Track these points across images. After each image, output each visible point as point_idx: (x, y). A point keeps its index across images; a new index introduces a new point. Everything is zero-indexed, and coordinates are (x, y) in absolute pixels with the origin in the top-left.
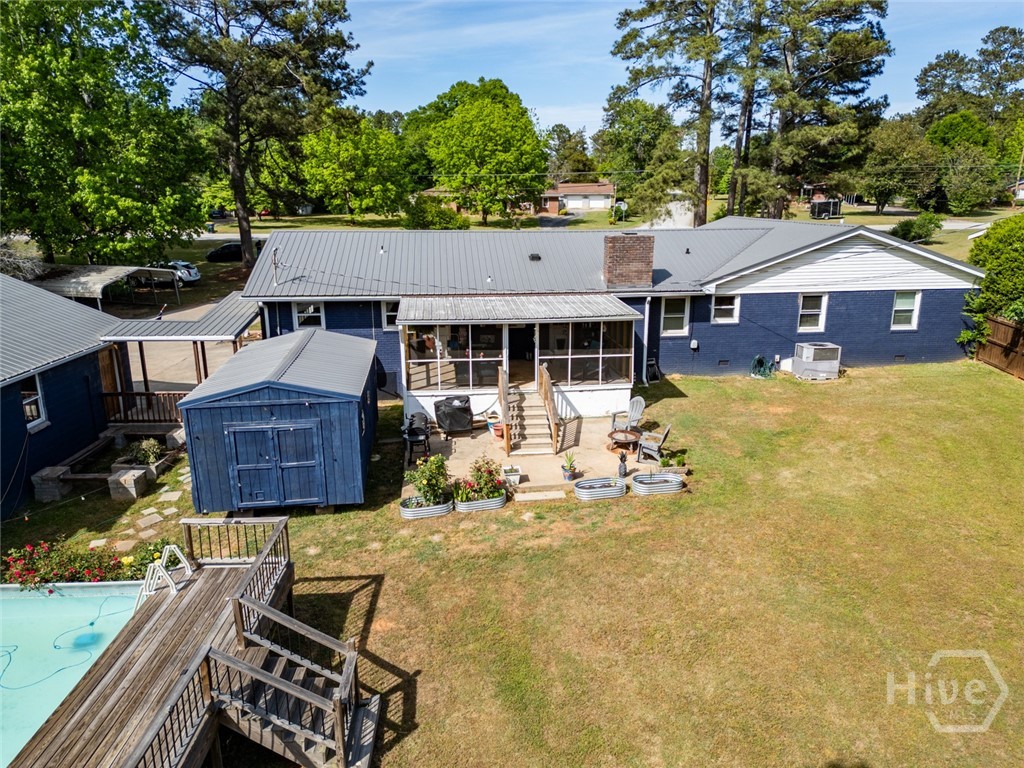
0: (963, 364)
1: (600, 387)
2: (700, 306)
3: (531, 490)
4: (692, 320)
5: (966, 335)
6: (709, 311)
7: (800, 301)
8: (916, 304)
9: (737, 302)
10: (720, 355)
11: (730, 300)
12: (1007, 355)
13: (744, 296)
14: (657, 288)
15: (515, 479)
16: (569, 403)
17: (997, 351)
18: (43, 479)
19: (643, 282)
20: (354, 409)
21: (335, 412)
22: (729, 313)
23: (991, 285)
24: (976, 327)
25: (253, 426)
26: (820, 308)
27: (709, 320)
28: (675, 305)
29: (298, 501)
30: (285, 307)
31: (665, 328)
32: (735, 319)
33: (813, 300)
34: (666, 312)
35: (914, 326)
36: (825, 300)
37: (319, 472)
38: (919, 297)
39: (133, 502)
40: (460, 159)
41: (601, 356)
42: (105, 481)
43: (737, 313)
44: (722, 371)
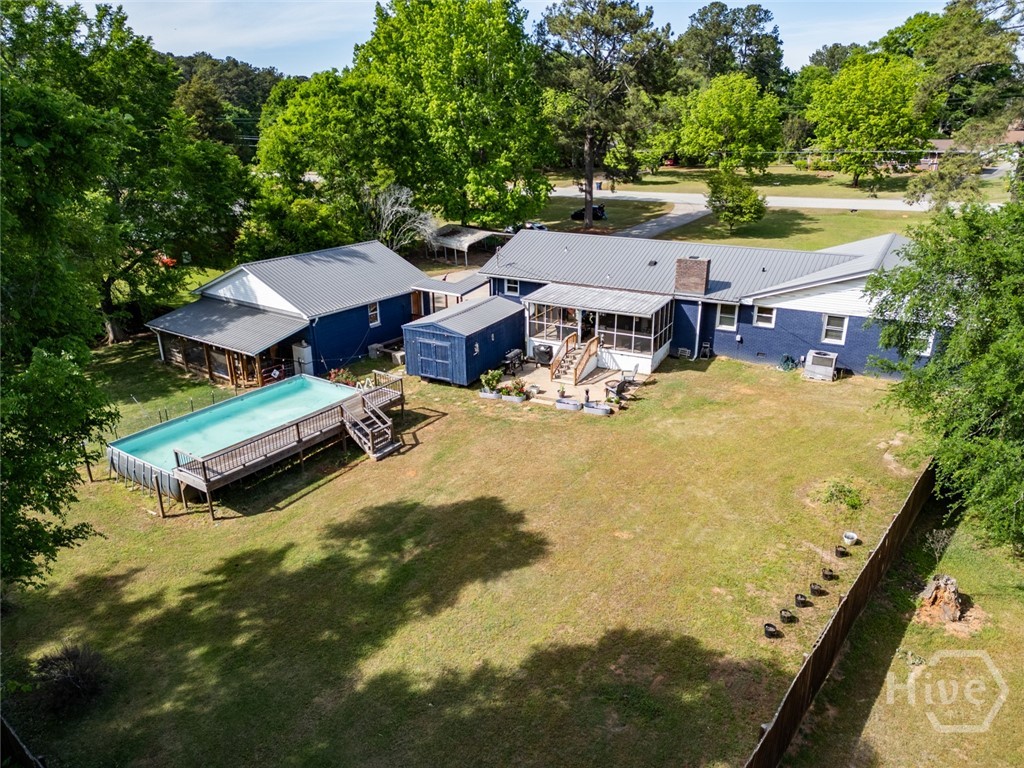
1: (632, 354)
2: (745, 313)
3: (544, 399)
4: (739, 321)
6: (752, 317)
7: (825, 320)
9: (775, 312)
10: (758, 347)
11: (770, 311)
13: (778, 309)
14: (708, 296)
15: (534, 391)
16: (614, 360)
18: (372, 349)
19: (698, 291)
20: (464, 341)
21: (456, 341)
22: (769, 320)
25: (427, 341)
26: (842, 326)
27: (751, 322)
28: (728, 309)
29: (442, 378)
30: (501, 281)
31: (721, 323)
32: (771, 325)
33: (837, 320)
34: (721, 312)
36: (846, 321)
37: (450, 367)
39: (398, 365)
40: (831, 123)
41: (634, 336)
42: (390, 354)
43: (774, 320)
44: (760, 360)
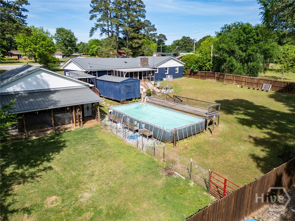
0: (184, 78)
5: (184, 73)
8: (177, 69)
9: (158, 69)
10: (156, 78)
12: (190, 75)
17: (188, 75)
19: (147, 66)
23: (186, 65)
24: (185, 72)
25: (128, 85)
26: (167, 70)
29: (133, 97)
33: (166, 68)
35: (178, 72)
36: (168, 68)
38: (178, 67)
41: (147, 77)
43: (158, 71)
44: (157, 81)
